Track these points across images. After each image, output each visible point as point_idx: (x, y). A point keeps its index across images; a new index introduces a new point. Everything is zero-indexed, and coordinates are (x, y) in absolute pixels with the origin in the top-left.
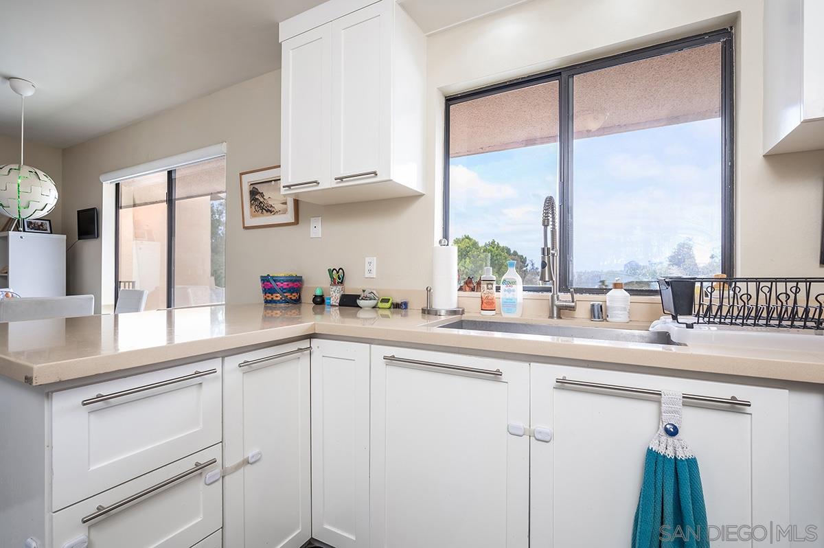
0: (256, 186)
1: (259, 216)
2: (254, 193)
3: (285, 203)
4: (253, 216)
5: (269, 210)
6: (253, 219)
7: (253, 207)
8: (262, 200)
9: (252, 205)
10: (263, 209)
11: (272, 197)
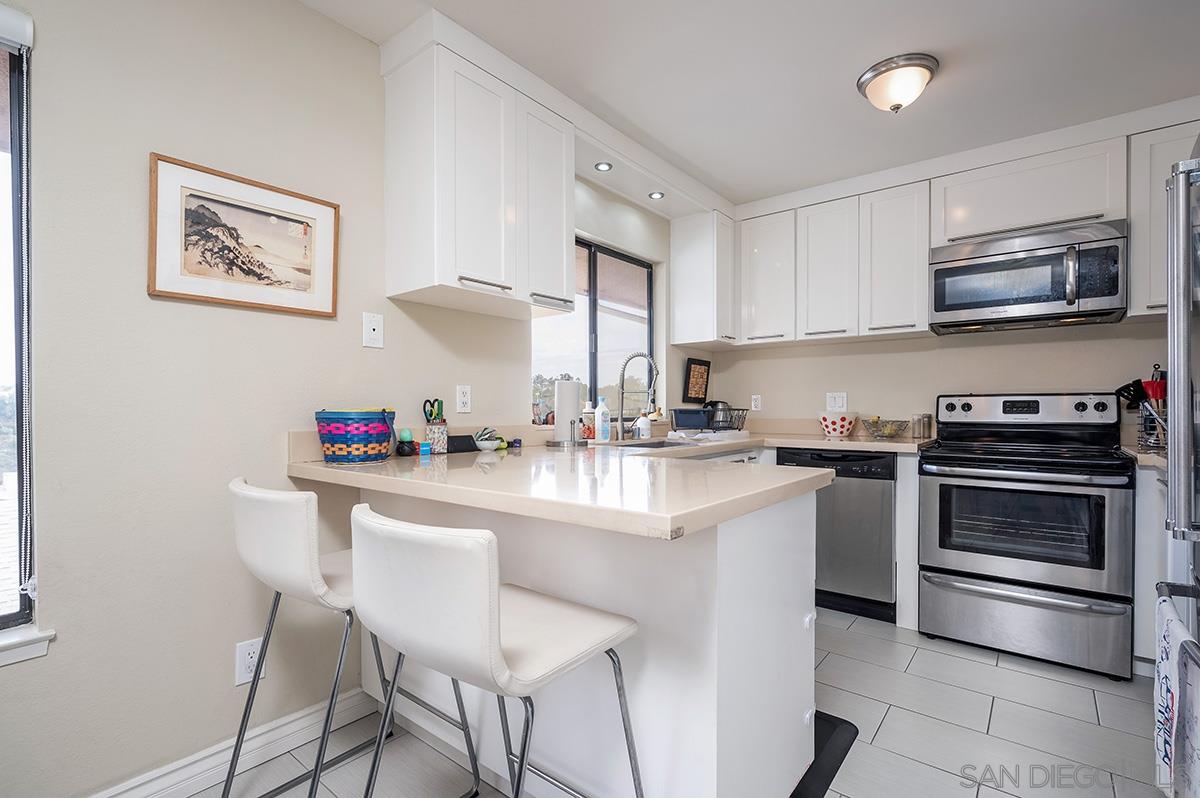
0: (211, 207)
2: (200, 219)
5: (252, 272)
6: (191, 280)
7: (196, 251)
8: (229, 242)
9: (189, 243)
10: (231, 264)
11: (265, 246)
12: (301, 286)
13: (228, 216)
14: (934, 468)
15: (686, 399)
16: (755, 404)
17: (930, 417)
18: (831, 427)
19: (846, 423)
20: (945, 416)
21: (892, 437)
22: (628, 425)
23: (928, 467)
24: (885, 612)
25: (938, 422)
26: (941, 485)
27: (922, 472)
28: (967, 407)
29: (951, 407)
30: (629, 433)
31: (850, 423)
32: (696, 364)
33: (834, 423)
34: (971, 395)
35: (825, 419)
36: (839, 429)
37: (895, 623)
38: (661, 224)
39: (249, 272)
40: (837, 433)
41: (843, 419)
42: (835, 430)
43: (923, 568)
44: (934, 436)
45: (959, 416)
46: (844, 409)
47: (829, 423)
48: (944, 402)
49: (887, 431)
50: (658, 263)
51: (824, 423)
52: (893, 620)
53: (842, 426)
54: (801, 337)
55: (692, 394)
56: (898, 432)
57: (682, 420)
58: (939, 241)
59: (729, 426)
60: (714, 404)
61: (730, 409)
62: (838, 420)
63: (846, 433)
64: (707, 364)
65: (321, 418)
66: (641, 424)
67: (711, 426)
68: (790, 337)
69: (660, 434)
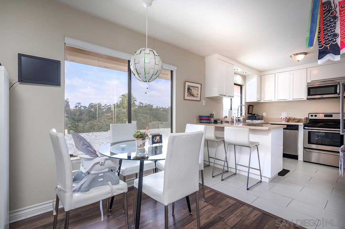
0: (190, 87)
1: (189, 97)
2: (189, 89)
3: (198, 95)
4: (188, 96)
5: (193, 96)
6: (188, 97)
7: (188, 93)
8: (191, 92)
9: (187, 92)
10: (191, 95)
11: (194, 91)
12: (197, 97)
13: (191, 88)
14: (307, 128)
15: (248, 113)
16: (264, 114)
17: (307, 118)
18: (283, 120)
19: (287, 119)
20: (310, 118)
21: (298, 122)
22: (239, 119)
23: (306, 128)
24: (296, 157)
25: (309, 119)
26: (308, 131)
27: (304, 129)
28: (316, 116)
29: (312, 116)
30: (239, 120)
31: (288, 119)
32: (250, 106)
33: (284, 119)
34: (317, 113)
35: (282, 118)
36: (285, 120)
37: (298, 159)
38: (244, 77)
39: (192, 95)
40: (285, 121)
41: (286, 118)
42: (284, 120)
43: (304, 148)
44: (308, 122)
45: (314, 118)
46: (286, 116)
47: (283, 119)
48: (310, 115)
49: (296, 121)
50: (243, 85)
51: (281, 119)
52: (297, 159)
53: (286, 120)
54: (276, 100)
55: (250, 112)
56: (299, 121)
57: (249, 118)
58: (309, 81)
59: (259, 119)
60: (254, 115)
61: (258, 116)
62: (285, 119)
63: (287, 121)
64: (253, 106)
65: (200, 117)
66: (241, 119)
67: (256, 119)
68: (273, 101)
69: (244, 120)
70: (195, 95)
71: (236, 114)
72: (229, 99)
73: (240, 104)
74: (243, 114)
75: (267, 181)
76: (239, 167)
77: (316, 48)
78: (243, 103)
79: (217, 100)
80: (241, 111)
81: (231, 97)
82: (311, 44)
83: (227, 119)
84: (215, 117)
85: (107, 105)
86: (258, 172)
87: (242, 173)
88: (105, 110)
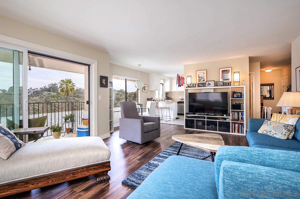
1: (144, 91)
9: (144, 89)
11: (146, 88)
12: (147, 90)
13: (145, 87)
15: (166, 97)
16: (173, 97)
21: (183, 100)
32: (167, 93)
33: (180, 99)
38: (164, 80)
50: (164, 84)
60: (169, 97)
64: (168, 93)
65: (148, 99)
66: (163, 99)
67: (169, 100)
68: (176, 91)
69: (164, 100)
70: (146, 90)
71: (161, 97)
72: (158, 91)
73: (162, 93)
74: (164, 97)
75: (172, 120)
76: (163, 117)
77: (178, 85)
78: (164, 92)
79: (153, 92)
80: (163, 96)
81: (159, 90)
82: (177, 84)
83: (157, 100)
84: (153, 99)
85: (33, 89)
86: (169, 117)
87: (164, 119)
88: (30, 94)
